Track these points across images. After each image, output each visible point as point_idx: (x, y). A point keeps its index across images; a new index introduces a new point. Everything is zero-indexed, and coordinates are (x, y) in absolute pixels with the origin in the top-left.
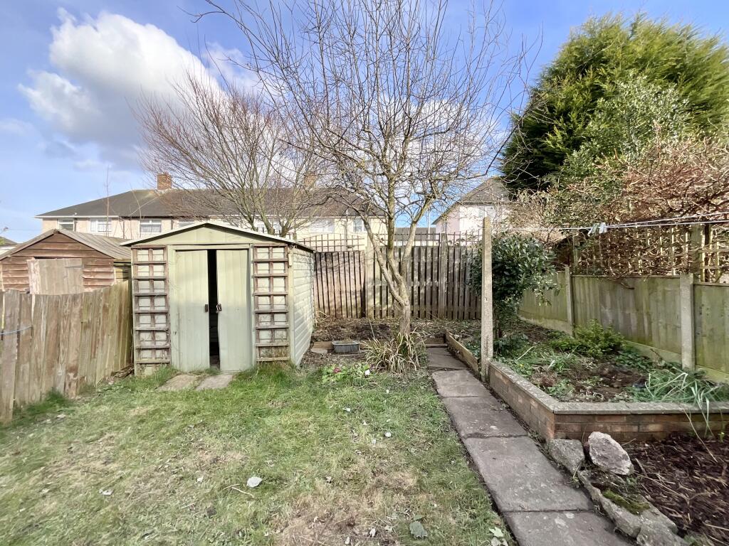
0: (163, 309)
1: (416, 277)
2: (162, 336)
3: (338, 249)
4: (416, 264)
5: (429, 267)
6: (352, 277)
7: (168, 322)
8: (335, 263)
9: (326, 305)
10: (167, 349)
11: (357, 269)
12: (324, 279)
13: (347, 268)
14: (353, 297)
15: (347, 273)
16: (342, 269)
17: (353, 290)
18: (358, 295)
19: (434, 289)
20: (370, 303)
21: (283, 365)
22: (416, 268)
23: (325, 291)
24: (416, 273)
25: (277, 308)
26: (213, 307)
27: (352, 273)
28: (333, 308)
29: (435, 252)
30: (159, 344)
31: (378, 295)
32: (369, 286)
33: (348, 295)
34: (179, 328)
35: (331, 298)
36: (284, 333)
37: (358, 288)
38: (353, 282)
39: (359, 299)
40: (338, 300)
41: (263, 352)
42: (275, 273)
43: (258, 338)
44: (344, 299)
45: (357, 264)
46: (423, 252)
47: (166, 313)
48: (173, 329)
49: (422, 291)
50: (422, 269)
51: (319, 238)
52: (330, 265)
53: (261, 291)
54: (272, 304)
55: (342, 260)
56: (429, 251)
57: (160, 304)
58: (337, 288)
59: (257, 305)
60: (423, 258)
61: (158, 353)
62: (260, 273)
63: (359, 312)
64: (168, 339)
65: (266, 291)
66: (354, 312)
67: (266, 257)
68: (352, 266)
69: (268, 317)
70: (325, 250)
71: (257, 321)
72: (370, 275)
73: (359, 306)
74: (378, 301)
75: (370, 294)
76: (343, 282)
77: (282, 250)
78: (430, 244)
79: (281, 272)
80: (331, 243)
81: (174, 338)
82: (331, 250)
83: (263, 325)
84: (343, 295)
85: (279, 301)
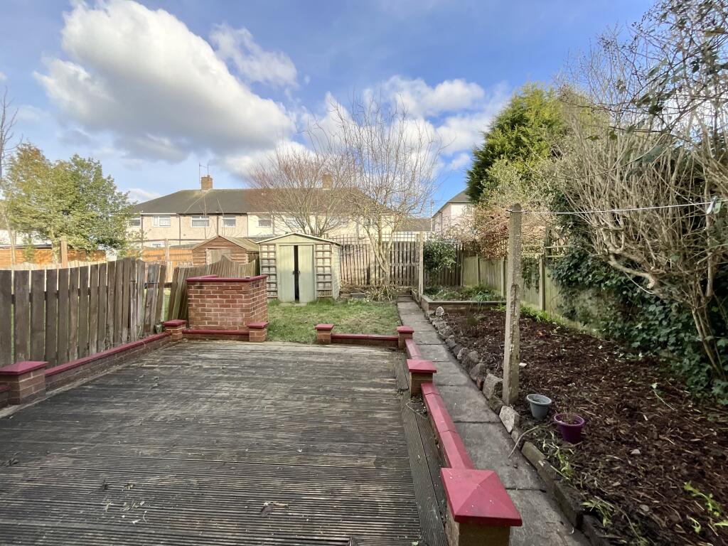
0: (274, 273)
1: (401, 261)
2: (274, 285)
3: (353, 243)
4: (401, 252)
5: (408, 254)
6: (362, 260)
7: (276, 279)
8: (352, 252)
9: (346, 277)
10: (276, 291)
11: (365, 255)
12: (345, 261)
13: (359, 254)
14: (362, 272)
15: (359, 258)
16: (356, 255)
17: (362, 268)
18: (366, 271)
19: (412, 268)
20: (373, 276)
21: (330, 299)
22: (401, 255)
23: (345, 269)
24: (401, 258)
25: (326, 273)
26: (296, 272)
27: (362, 258)
28: (350, 280)
29: (413, 245)
30: (273, 289)
31: (377, 271)
32: (372, 266)
33: (359, 271)
34: (281, 281)
35: (349, 273)
36: (330, 284)
37: (366, 267)
38: (362, 264)
39: (366, 274)
40: (353, 274)
41: (320, 293)
42: (326, 256)
43: (318, 287)
44: (356, 274)
45: (365, 253)
46: (405, 245)
47: (275, 275)
48: (278, 282)
49: (405, 269)
50: (405, 255)
51: (342, 236)
52: (348, 253)
53: (319, 265)
54: (324, 271)
55: (355, 250)
56: (409, 245)
57: (272, 270)
58: (352, 267)
59: (317, 271)
60: (405, 249)
61: (272, 293)
62: (319, 256)
63: (366, 282)
64: (276, 287)
65: (322, 265)
66: (363, 282)
67: (321, 249)
68: (362, 253)
69: (322, 277)
70: (346, 243)
71: (317, 279)
72: (373, 259)
73: (366, 278)
74: (377, 275)
75: (372, 270)
76: (356, 263)
77: (328, 246)
78: (409, 240)
79: (328, 256)
80: (349, 240)
81: (279, 286)
82: (349, 243)
83: (320, 280)
84: (356, 271)
85: (327, 269)
